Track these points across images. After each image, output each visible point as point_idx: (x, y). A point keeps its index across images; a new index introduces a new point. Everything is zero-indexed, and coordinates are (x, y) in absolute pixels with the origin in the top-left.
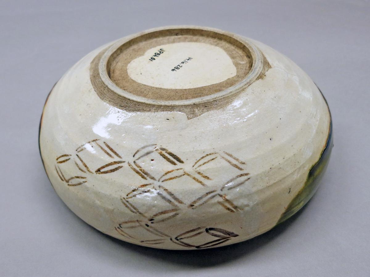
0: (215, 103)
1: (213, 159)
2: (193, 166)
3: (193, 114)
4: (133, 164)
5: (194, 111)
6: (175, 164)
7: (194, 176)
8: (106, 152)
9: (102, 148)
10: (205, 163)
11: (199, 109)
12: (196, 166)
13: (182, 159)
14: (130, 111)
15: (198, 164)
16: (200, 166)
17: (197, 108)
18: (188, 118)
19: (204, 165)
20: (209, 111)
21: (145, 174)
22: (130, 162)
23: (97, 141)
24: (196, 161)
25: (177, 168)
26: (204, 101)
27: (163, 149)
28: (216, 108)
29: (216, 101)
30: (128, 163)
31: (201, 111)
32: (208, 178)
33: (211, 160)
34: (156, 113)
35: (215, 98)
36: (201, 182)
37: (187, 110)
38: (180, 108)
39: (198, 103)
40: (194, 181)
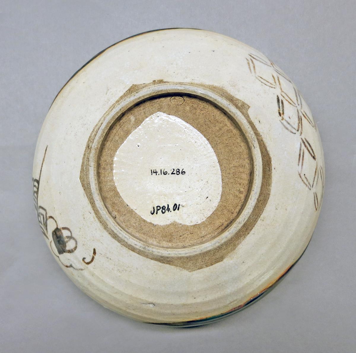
0: (223, 95)
1: (261, 78)
2: (275, 88)
3: (244, 106)
4: (300, 131)
5: (241, 106)
6: (282, 101)
7: (279, 85)
8: (303, 159)
9: (302, 165)
10: (267, 81)
11: (237, 104)
12: (273, 86)
13: (276, 98)
14: (270, 158)
15: (271, 86)
16: (271, 84)
17: (237, 105)
18: (249, 107)
19: (269, 82)
20: (233, 96)
21: (299, 119)
22: (300, 134)
23: (300, 173)
24: (271, 88)
25: (283, 98)
26: (229, 103)
27: (280, 113)
28: (227, 93)
29: (221, 95)
30: (301, 135)
31: (237, 102)
32: (273, 76)
33: (262, 79)
34: (261, 134)
35: (220, 96)
36: (278, 80)
37: (244, 111)
38: (247, 117)
39: (234, 106)
40: (281, 84)
